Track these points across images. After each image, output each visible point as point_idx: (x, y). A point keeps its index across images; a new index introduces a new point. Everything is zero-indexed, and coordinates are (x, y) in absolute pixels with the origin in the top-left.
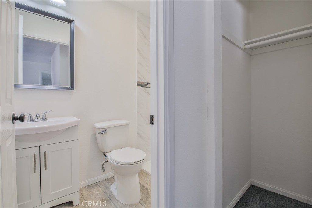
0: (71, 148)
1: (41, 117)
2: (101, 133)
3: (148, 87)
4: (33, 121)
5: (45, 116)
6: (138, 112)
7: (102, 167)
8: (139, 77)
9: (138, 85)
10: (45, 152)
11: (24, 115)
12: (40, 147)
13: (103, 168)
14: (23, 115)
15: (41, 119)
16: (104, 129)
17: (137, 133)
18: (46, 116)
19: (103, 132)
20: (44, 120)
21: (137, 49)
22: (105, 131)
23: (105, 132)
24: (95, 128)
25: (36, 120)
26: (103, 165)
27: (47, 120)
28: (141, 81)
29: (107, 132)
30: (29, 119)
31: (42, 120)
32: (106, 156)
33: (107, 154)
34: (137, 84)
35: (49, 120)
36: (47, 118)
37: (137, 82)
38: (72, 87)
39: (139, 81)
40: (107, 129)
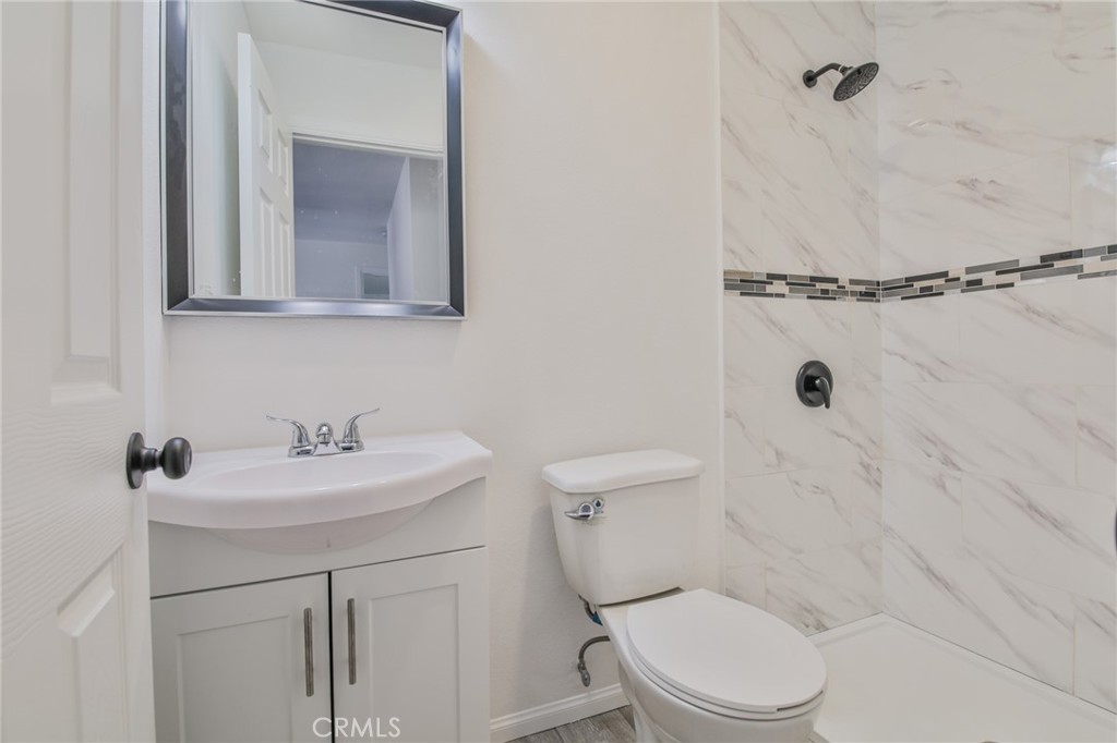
0: (456, 585)
1: (338, 435)
2: (580, 514)
3: (771, 295)
4: (308, 452)
5: (352, 430)
6: (728, 415)
7: (578, 661)
8: (732, 252)
9: (729, 286)
10: (350, 602)
11: (185, 443)
12: (330, 574)
13: (582, 667)
14: (178, 443)
15: (340, 445)
16: (590, 499)
17: (727, 513)
18: (359, 430)
19: (588, 510)
20: (350, 448)
21: (723, 120)
22: (598, 504)
23: (595, 513)
24: (546, 488)
25: (322, 449)
26: (581, 656)
27: (360, 448)
28: (742, 268)
29: (607, 509)
30: (296, 444)
31: (344, 449)
32: (596, 618)
33: (606, 614)
34: (721, 284)
35: (372, 447)
36: (362, 439)
37: (725, 273)
38: (457, 304)
39: (732, 268)
40: (605, 497)
